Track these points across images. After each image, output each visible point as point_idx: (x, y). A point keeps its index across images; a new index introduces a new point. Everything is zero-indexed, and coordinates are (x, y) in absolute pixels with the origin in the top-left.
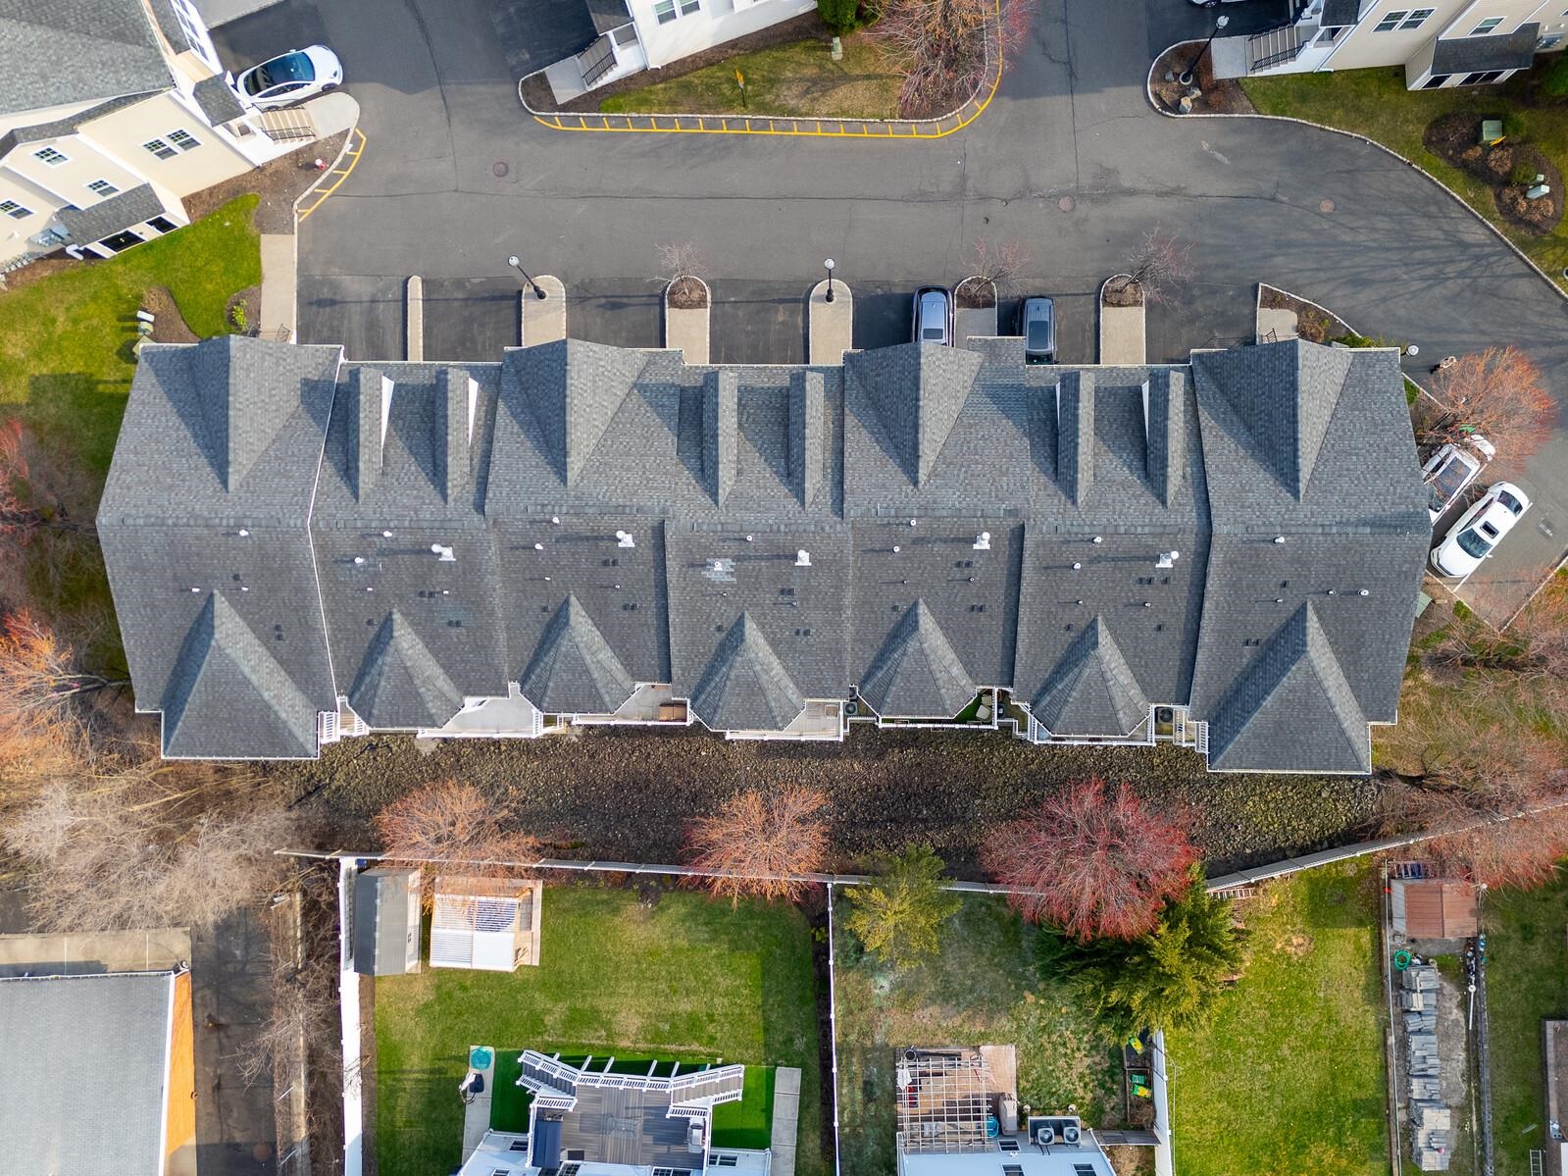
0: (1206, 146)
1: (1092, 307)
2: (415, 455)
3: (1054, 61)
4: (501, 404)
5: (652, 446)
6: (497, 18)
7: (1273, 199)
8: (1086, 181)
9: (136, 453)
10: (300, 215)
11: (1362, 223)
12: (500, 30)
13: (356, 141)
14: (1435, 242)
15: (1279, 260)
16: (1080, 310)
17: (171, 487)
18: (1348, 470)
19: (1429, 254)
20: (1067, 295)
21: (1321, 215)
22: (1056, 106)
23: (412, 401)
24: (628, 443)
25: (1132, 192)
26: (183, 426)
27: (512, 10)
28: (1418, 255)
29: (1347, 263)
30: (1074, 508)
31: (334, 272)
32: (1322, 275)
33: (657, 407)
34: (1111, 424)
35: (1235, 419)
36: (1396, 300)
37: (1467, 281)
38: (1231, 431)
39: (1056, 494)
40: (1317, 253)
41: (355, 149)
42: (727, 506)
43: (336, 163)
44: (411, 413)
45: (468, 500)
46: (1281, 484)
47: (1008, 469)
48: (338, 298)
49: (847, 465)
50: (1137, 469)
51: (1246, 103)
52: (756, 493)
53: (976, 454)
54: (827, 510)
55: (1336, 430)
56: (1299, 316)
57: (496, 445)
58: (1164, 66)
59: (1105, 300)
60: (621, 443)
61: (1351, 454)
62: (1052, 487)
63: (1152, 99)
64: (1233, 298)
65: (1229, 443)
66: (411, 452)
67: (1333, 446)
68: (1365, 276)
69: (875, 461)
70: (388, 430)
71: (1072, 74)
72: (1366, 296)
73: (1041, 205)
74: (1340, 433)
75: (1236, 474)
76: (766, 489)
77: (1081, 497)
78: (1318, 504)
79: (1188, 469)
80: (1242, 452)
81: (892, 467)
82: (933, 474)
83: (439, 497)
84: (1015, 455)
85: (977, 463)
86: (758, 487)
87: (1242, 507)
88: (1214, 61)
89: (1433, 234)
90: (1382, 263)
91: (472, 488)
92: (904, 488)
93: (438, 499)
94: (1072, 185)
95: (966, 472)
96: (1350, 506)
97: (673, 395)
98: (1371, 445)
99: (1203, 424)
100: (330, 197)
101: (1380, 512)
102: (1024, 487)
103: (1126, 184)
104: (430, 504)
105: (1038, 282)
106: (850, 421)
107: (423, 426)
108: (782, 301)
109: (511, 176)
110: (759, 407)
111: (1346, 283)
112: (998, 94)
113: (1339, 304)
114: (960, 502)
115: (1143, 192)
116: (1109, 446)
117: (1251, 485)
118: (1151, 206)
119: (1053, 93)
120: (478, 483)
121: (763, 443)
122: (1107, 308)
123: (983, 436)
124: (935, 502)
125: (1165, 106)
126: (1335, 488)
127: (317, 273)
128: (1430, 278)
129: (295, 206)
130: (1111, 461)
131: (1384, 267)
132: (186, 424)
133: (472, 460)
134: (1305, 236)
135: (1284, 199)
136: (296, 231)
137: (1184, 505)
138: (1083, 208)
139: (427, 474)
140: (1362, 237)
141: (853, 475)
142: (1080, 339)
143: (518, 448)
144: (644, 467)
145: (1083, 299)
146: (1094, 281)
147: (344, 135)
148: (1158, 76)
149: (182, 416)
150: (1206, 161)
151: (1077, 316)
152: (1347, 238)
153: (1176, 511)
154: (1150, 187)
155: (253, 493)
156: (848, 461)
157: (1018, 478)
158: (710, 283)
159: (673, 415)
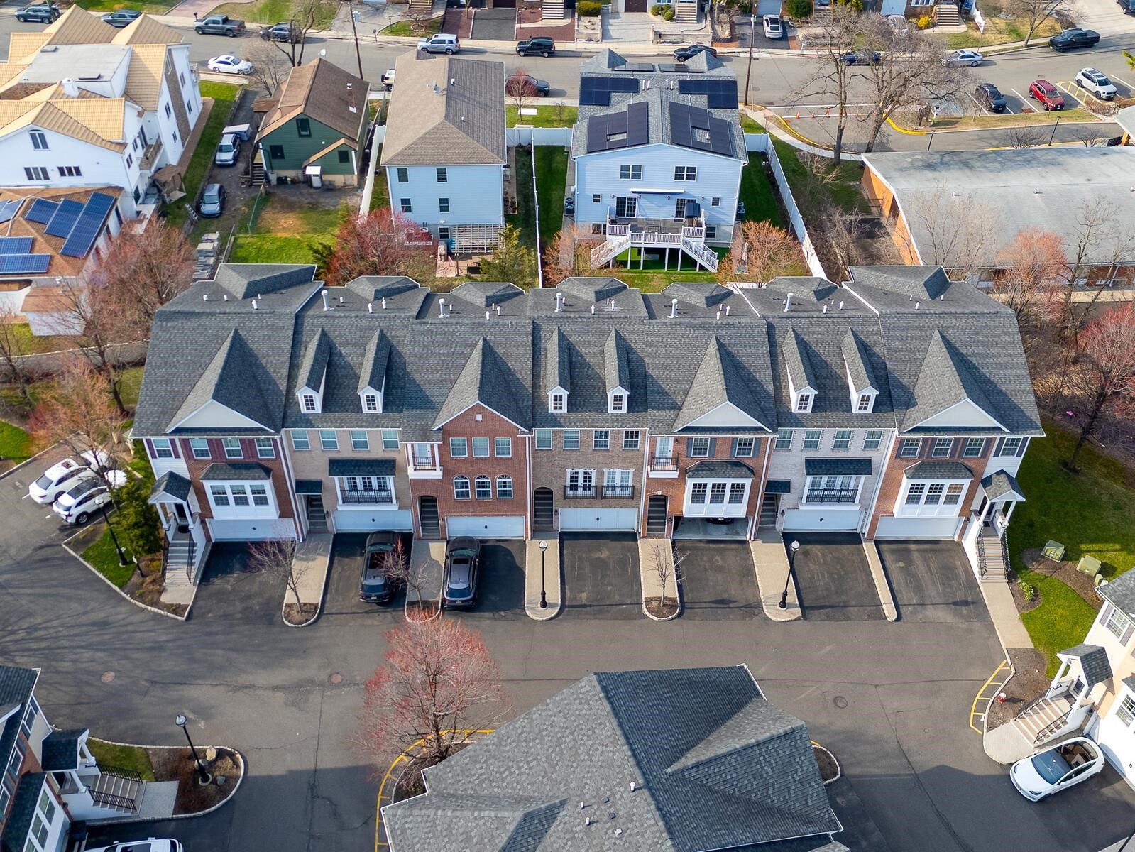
0: (202, 724)
1: (327, 605)
2: (823, 360)
3: (329, 799)
4: (772, 392)
5: (663, 365)
6: (877, 837)
7: (154, 683)
8: (315, 697)
9: (1010, 355)
10: (1006, 665)
11: (83, 666)
12: (871, 825)
13: (978, 722)
14: (26, 654)
15: (164, 638)
16: (338, 603)
17: (977, 333)
18: (196, 350)
19: (33, 645)
20: (346, 613)
21: (115, 671)
22: (331, 759)
23: (836, 399)
24: (679, 366)
25: (276, 688)
26: (988, 375)
27: (864, 844)
28: (43, 644)
29: (106, 637)
30: (382, 328)
31: (963, 624)
32: (130, 628)
33: (662, 392)
34: (348, 386)
35: (262, 385)
36: (75, 613)
37: (9, 628)
38: (267, 377)
39: (393, 337)
40: (130, 644)
41: (977, 718)
42: (609, 329)
43: (990, 703)
44: (834, 390)
45: (779, 331)
46: (243, 339)
47: (423, 350)
48: (953, 607)
49: (530, 353)
50: (336, 354)
51: (154, 760)
52: (591, 338)
53: (443, 361)
54: (544, 327)
55: (195, 377)
56: (158, 599)
57: (768, 363)
58: (223, 791)
59: (316, 608)
60: (684, 366)
61: (191, 360)
62: (395, 342)
63: (241, 761)
64: (209, 612)
65: (270, 368)
66: (826, 363)
67: (200, 366)
68: (95, 628)
69: (511, 355)
70: (846, 377)
71: (313, 787)
72: (101, 615)
73: (358, 678)
74: (192, 375)
75: (272, 347)
76: (584, 340)
77: (377, 334)
78: (223, 328)
79: (302, 354)
80: (264, 362)
81: (500, 352)
82: (473, 347)
83: (799, 333)
84: (417, 360)
85: (443, 354)
86: (589, 342)
87: (273, 325)
88: (174, 798)
89: (24, 660)
90: (76, 638)
91: (779, 340)
92: (493, 338)
93: (799, 332)
94: (329, 693)
95: (451, 348)
96: (203, 326)
97: (652, 401)
98: (175, 366)
99: (286, 380)
100: (987, 680)
101: (184, 322)
102: (414, 338)
103: (280, 695)
104: (803, 329)
105: (369, 622)
106: (528, 383)
107: (823, 381)
108: (585, 606)
109: (830, 698)
110: (592, 398)
111: (113, 623)
112: (386, 769)
113: (124, 609)
114: (456, 328)
115: (267, 688)
116: (352, 369)
117: (263, 339)
118: (263, 678)
119: (332, 770)
120: (775, 342)
121: (587, 372)
122: (315, 602)
123: (437, 373)
124: (473, 328)
125: (231, 755)
126: (209, 337)
127: (977, 625)
128: (40, 629)
129: (1013, 670)
130: (353, 359)
131: (76, 635)
132: (986, 377)
133: (784, 357)
134: (136, 655)
135: (143, 683)
136: (1005, 651)
137: (310, 330)
138: (322, 676)
139: (811, 348)
140: (86, 655)
141: (526, 346)
142: (341, 584)
143: (753, 362)
144: (666, 351)
145: (334, 611)
146: (322, 623)
147: (990, 727)
148: (232, 782)
149: (992, 383)
150: (204, 712)
151: (341, 599)
152: (100, 654)
153: (315, 326)
154: (259, 692)
155: (921, 330)
156: (529, 355)
157: (417, 344)
158: (644, 617)
159: (650, 387)
